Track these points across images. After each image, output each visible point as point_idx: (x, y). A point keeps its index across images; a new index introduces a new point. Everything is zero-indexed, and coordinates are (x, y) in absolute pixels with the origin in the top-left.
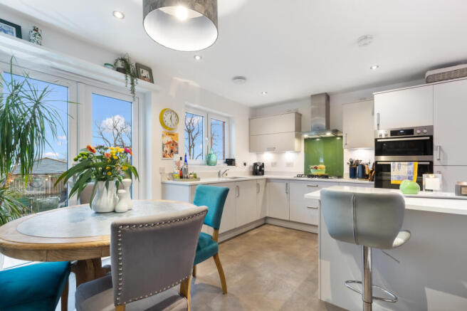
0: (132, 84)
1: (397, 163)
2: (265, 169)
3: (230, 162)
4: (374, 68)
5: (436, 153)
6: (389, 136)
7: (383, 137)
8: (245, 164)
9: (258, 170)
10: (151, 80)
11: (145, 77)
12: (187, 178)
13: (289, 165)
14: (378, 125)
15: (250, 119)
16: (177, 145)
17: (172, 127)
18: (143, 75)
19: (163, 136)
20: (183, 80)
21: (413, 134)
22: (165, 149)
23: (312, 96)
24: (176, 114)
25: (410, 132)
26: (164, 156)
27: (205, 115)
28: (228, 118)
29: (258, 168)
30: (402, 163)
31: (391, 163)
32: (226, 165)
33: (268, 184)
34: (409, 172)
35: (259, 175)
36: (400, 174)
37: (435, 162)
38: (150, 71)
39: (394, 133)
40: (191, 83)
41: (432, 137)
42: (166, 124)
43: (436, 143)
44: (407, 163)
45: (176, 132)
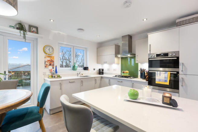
0: (24, 34)
1: (159, 72)
2: (104, 72)
3: (86, 69)
4: (145, 20)
5: (180, 67)
6: (155, 57)
7: (153, 57)
8: (94, 69)
9: (101, 72)
10: (37, 33)
11: (34, 31)
12: (55, 77)
13: (114, 70)
14: (150, 51)
15: (97, 49)
16: (53, 61)
17: (50, 53)
18: (33, 30)
19: (45, 57)
20: (57, 32)
21: (168, 56)
22: (46, 64)
23: (122, 37)
24: (52, 48)
25: (166, 55)
26: (45, 67)
27: (72, 47)
28: (86, 48)
29: (101, 71)
30: (161, 72)
31: (156, 72)
32: (83, 70)
33: (102, 79)
34: (165, 78)
35: (101, 74)
36: (160, 78)
37: (180, 72)
38: (37, 28)
39: (158, 55)
40: (61, 33)
41: (178, 58)
42: (46, 52)
43: (181, 61)
44: (164, 72)
45: (53, 56)
